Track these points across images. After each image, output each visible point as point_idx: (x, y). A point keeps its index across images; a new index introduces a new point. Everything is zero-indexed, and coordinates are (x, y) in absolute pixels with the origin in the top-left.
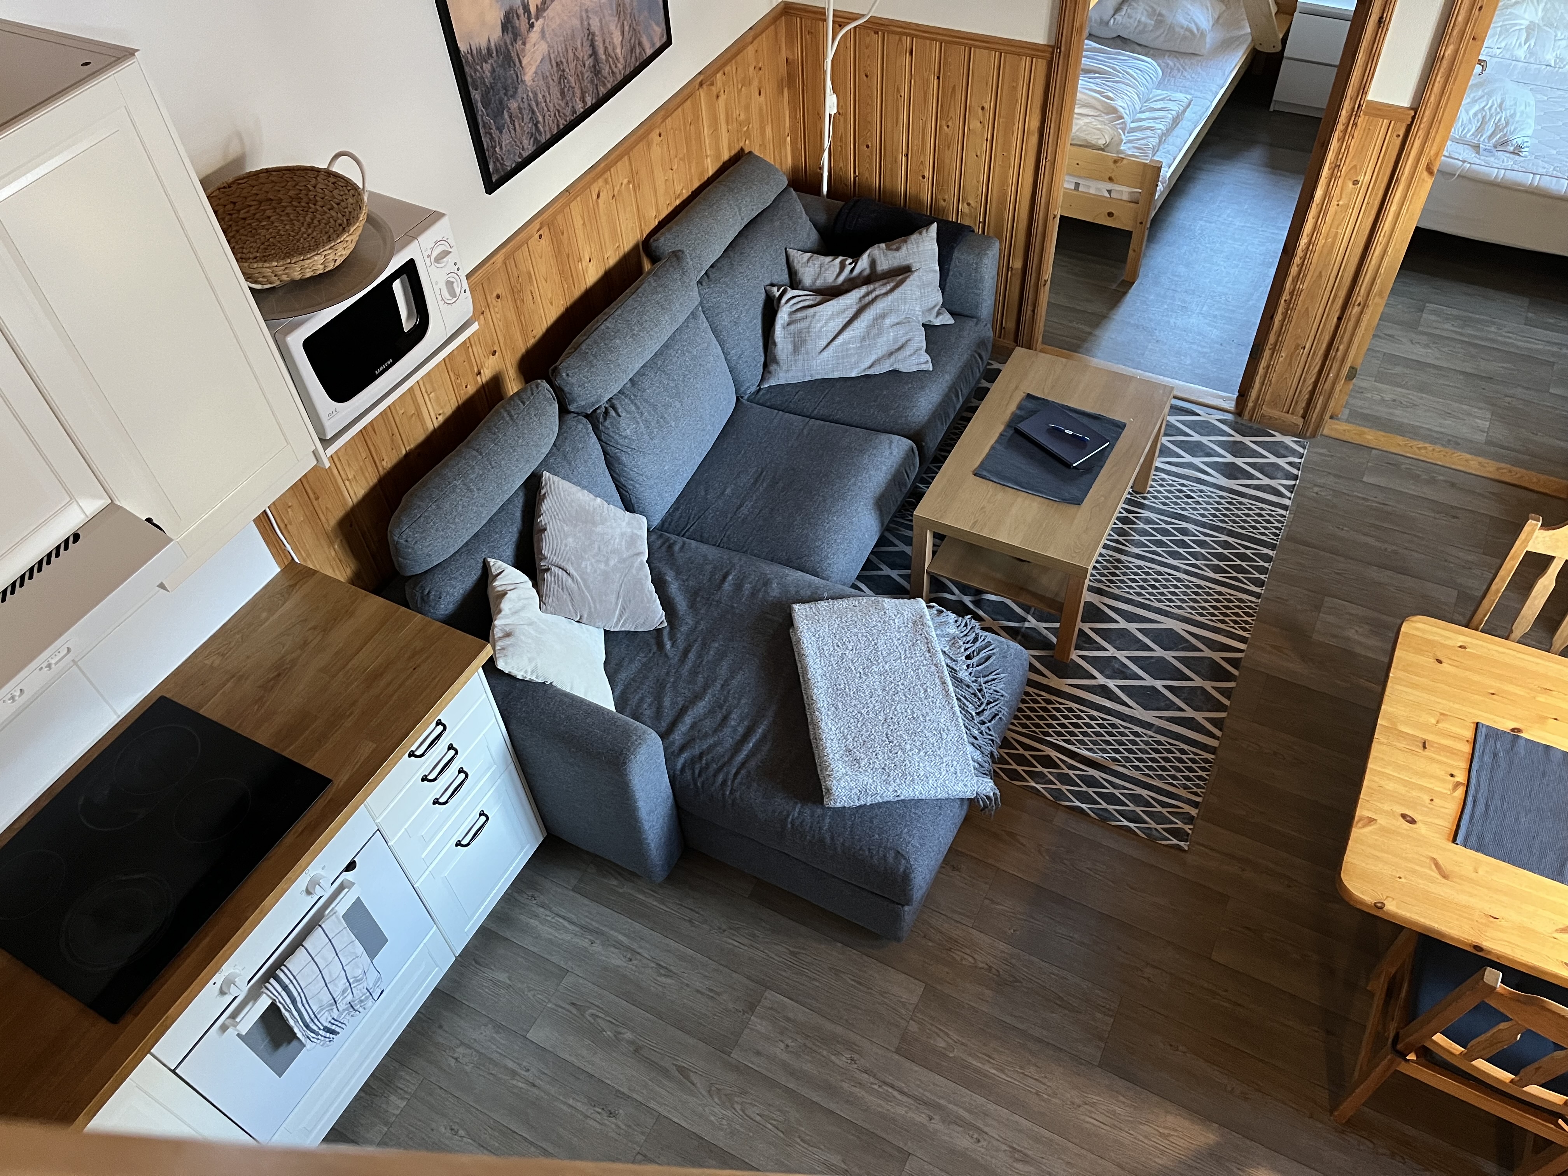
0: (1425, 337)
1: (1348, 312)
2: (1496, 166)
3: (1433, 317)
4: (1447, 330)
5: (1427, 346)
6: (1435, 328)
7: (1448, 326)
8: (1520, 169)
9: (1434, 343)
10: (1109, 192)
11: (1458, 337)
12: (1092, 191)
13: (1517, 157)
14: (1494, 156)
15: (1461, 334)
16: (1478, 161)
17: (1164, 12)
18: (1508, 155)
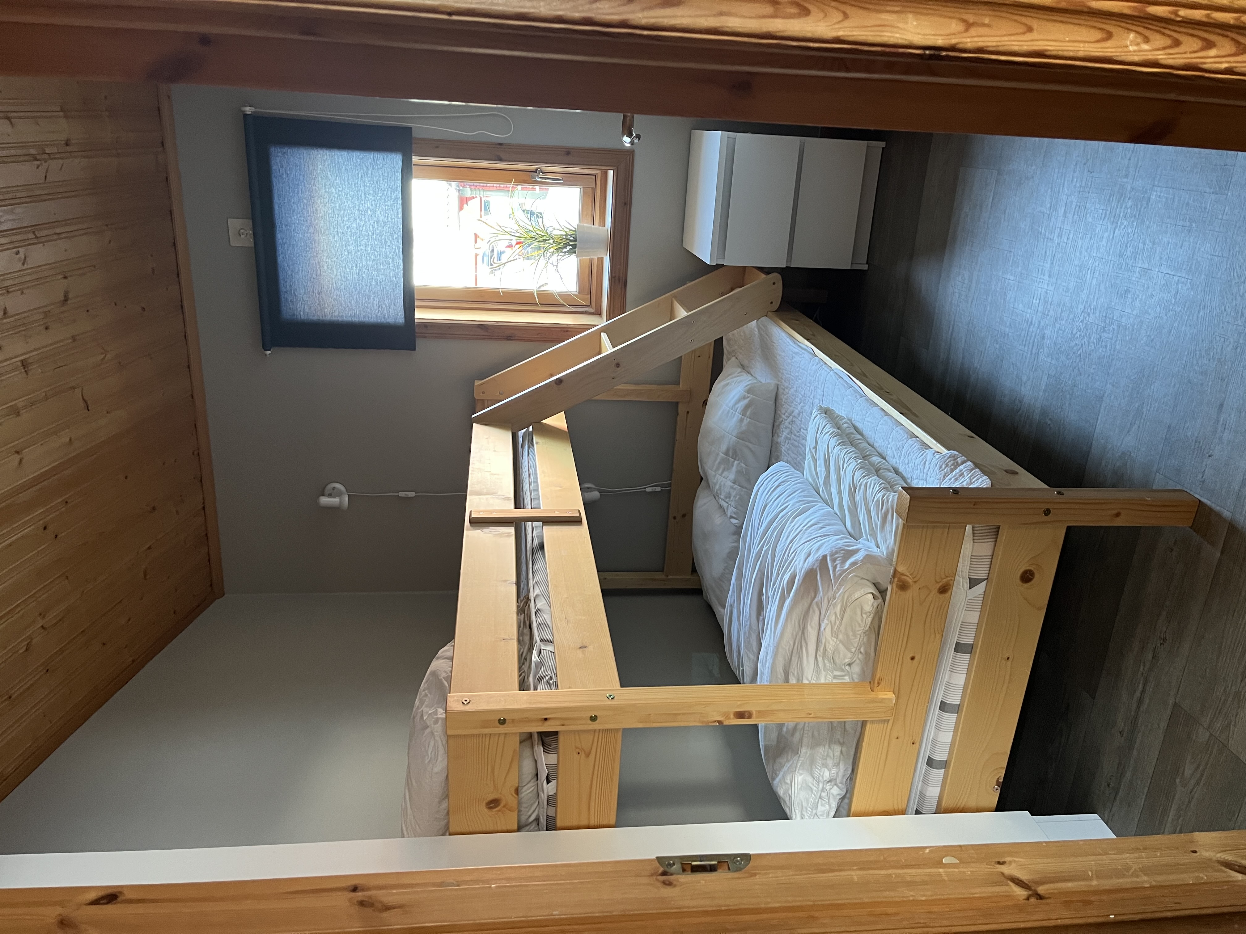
10: (973, 583)
12: (974, 617)
17: (724, 448)
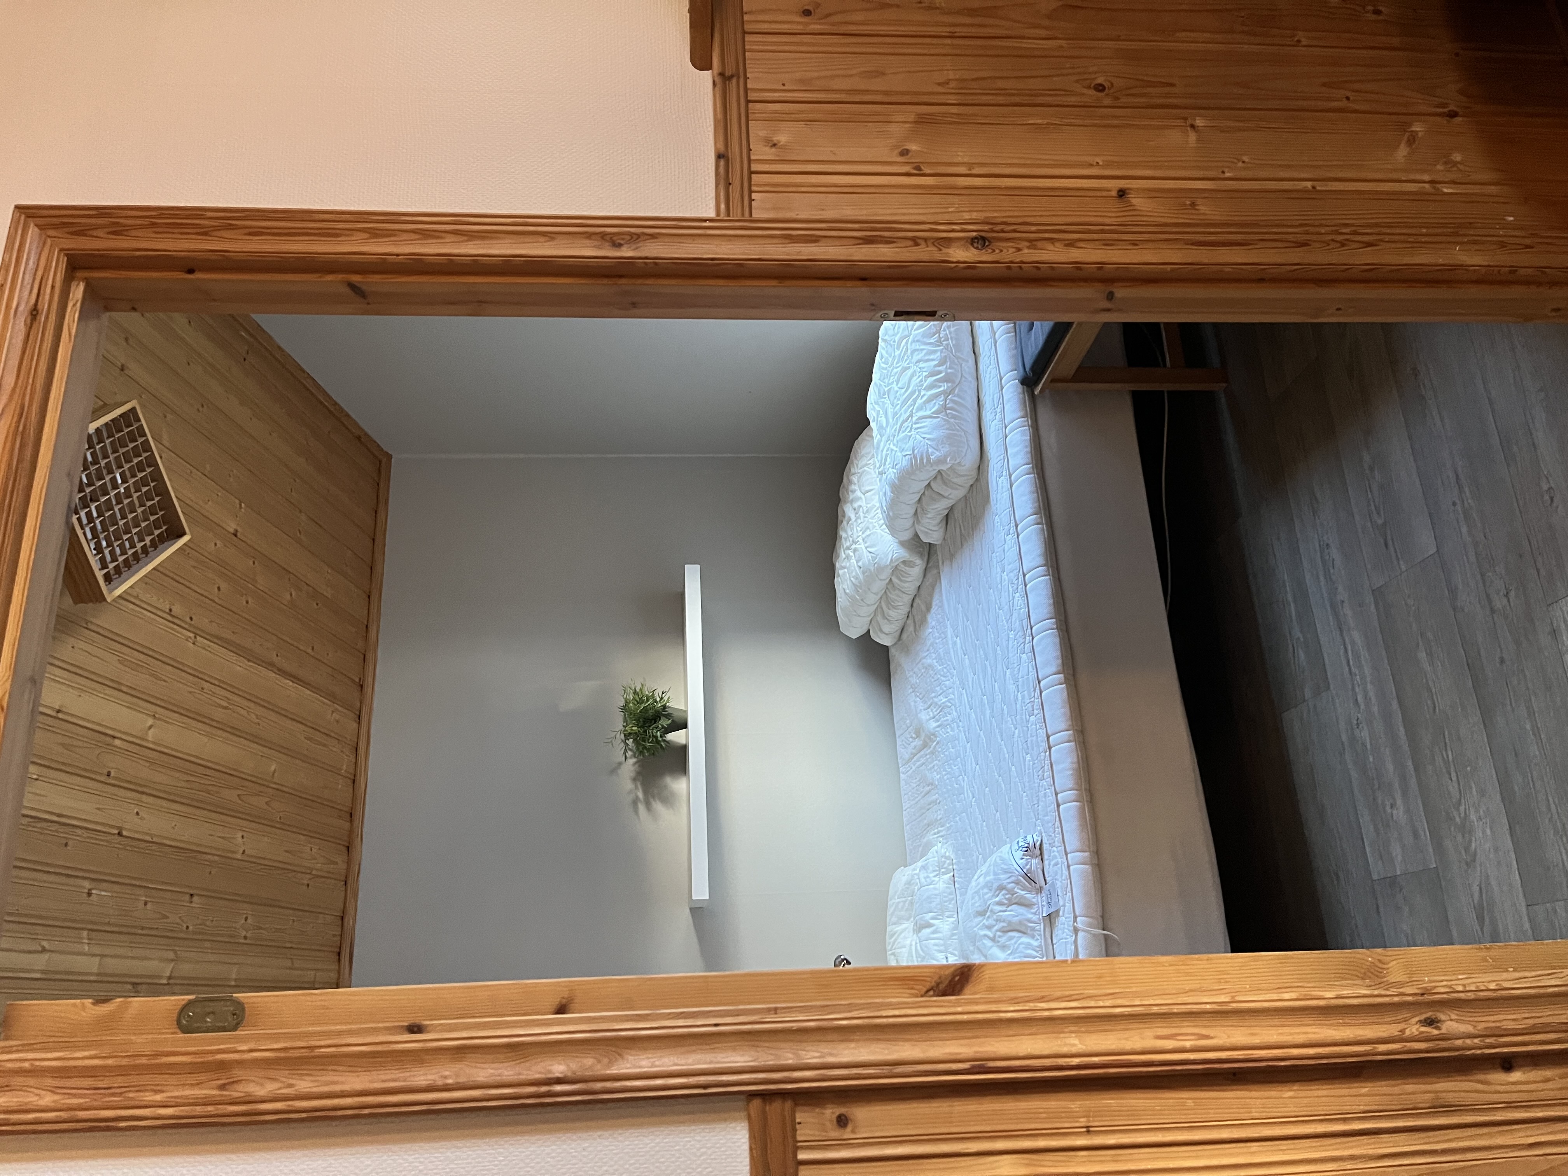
0: (1448, 844)
1: (1475, 1047)
2: (1065, 872)
3: (1397, 851)
4: (1408, 811)
5: (1466, 829)
6: (1416, 835)
7: (1399, 814)
8: (1058, 830)
9: (1452, 819)
11: (1413, 782)
13: (1045, 846)
14: (1053, 884)
15: (1403, 778)
16: (1069, 906)
18: (1046, 862)
